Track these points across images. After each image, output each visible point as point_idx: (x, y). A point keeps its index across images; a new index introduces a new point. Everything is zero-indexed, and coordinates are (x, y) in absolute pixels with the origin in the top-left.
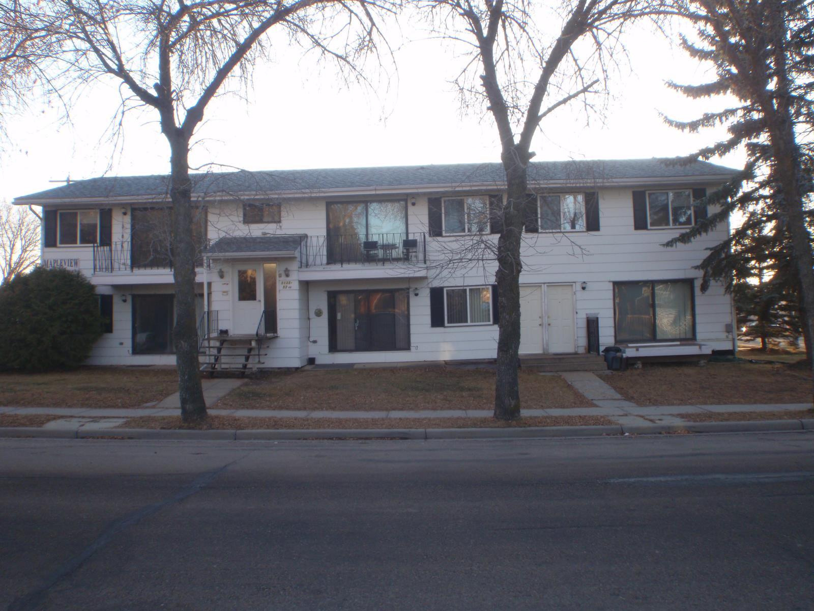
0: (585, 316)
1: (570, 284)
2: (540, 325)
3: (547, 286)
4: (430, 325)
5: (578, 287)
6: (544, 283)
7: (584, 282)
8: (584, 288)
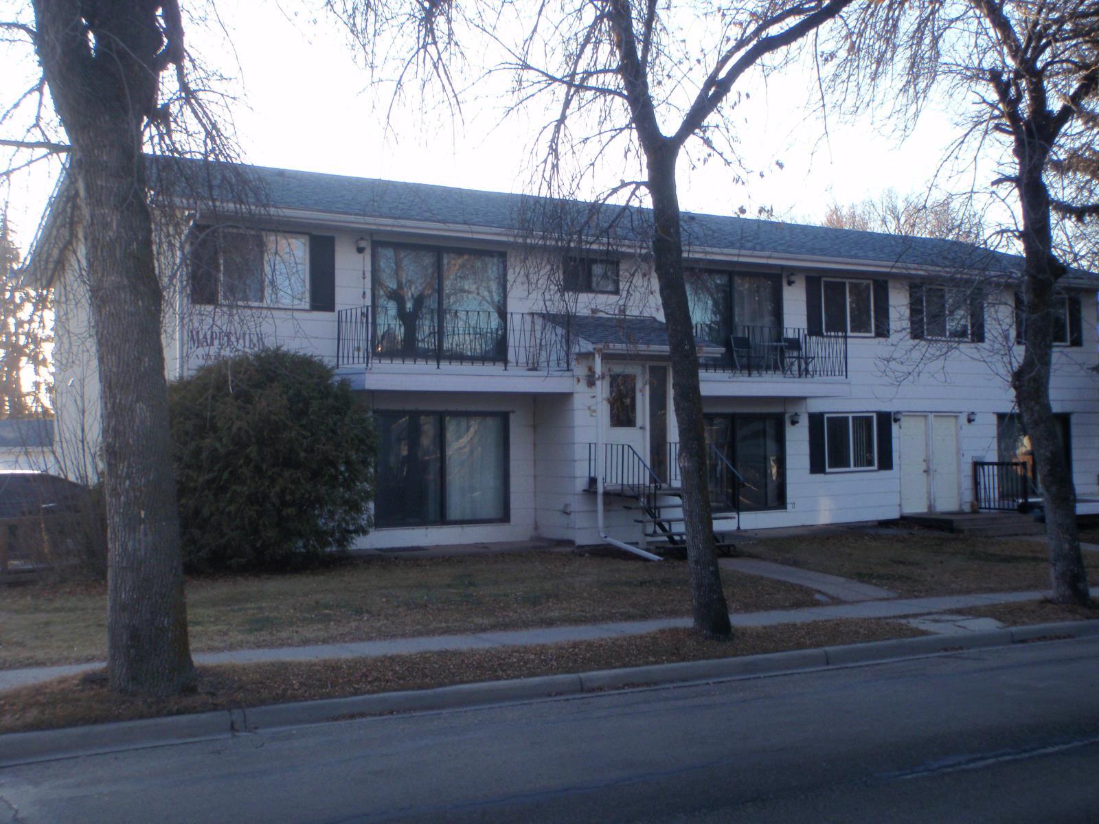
0: (970, 461)
1: (955, 415)
2: (925, 471)
3: (935, 416)
4: (808, 471)
5: (963, 419)
6: (931, 412)
7: (973, 413)
8: (970, 421)
